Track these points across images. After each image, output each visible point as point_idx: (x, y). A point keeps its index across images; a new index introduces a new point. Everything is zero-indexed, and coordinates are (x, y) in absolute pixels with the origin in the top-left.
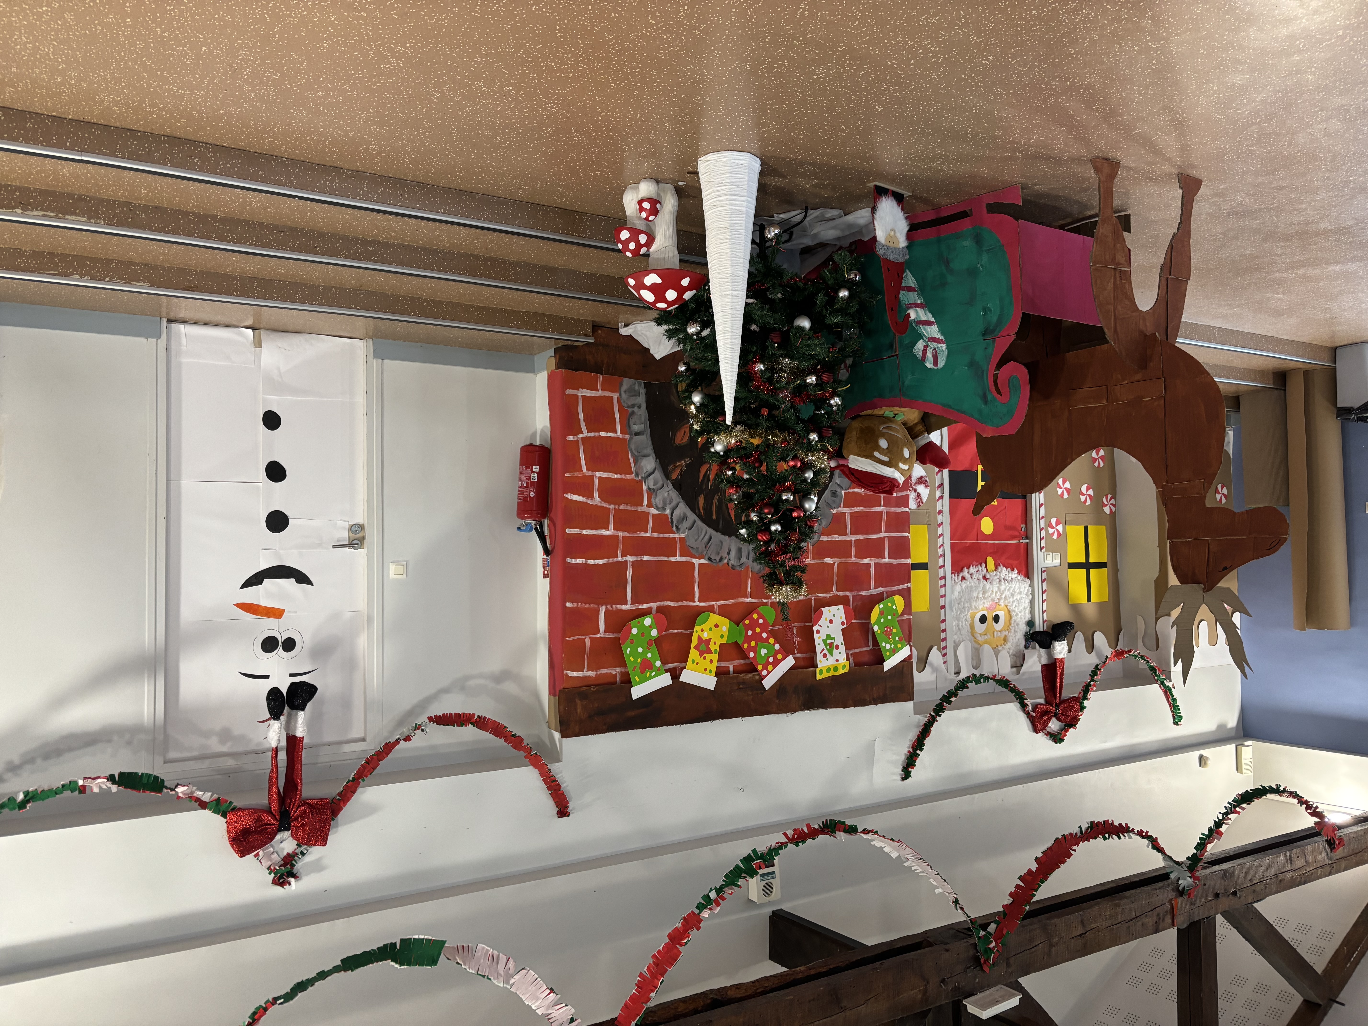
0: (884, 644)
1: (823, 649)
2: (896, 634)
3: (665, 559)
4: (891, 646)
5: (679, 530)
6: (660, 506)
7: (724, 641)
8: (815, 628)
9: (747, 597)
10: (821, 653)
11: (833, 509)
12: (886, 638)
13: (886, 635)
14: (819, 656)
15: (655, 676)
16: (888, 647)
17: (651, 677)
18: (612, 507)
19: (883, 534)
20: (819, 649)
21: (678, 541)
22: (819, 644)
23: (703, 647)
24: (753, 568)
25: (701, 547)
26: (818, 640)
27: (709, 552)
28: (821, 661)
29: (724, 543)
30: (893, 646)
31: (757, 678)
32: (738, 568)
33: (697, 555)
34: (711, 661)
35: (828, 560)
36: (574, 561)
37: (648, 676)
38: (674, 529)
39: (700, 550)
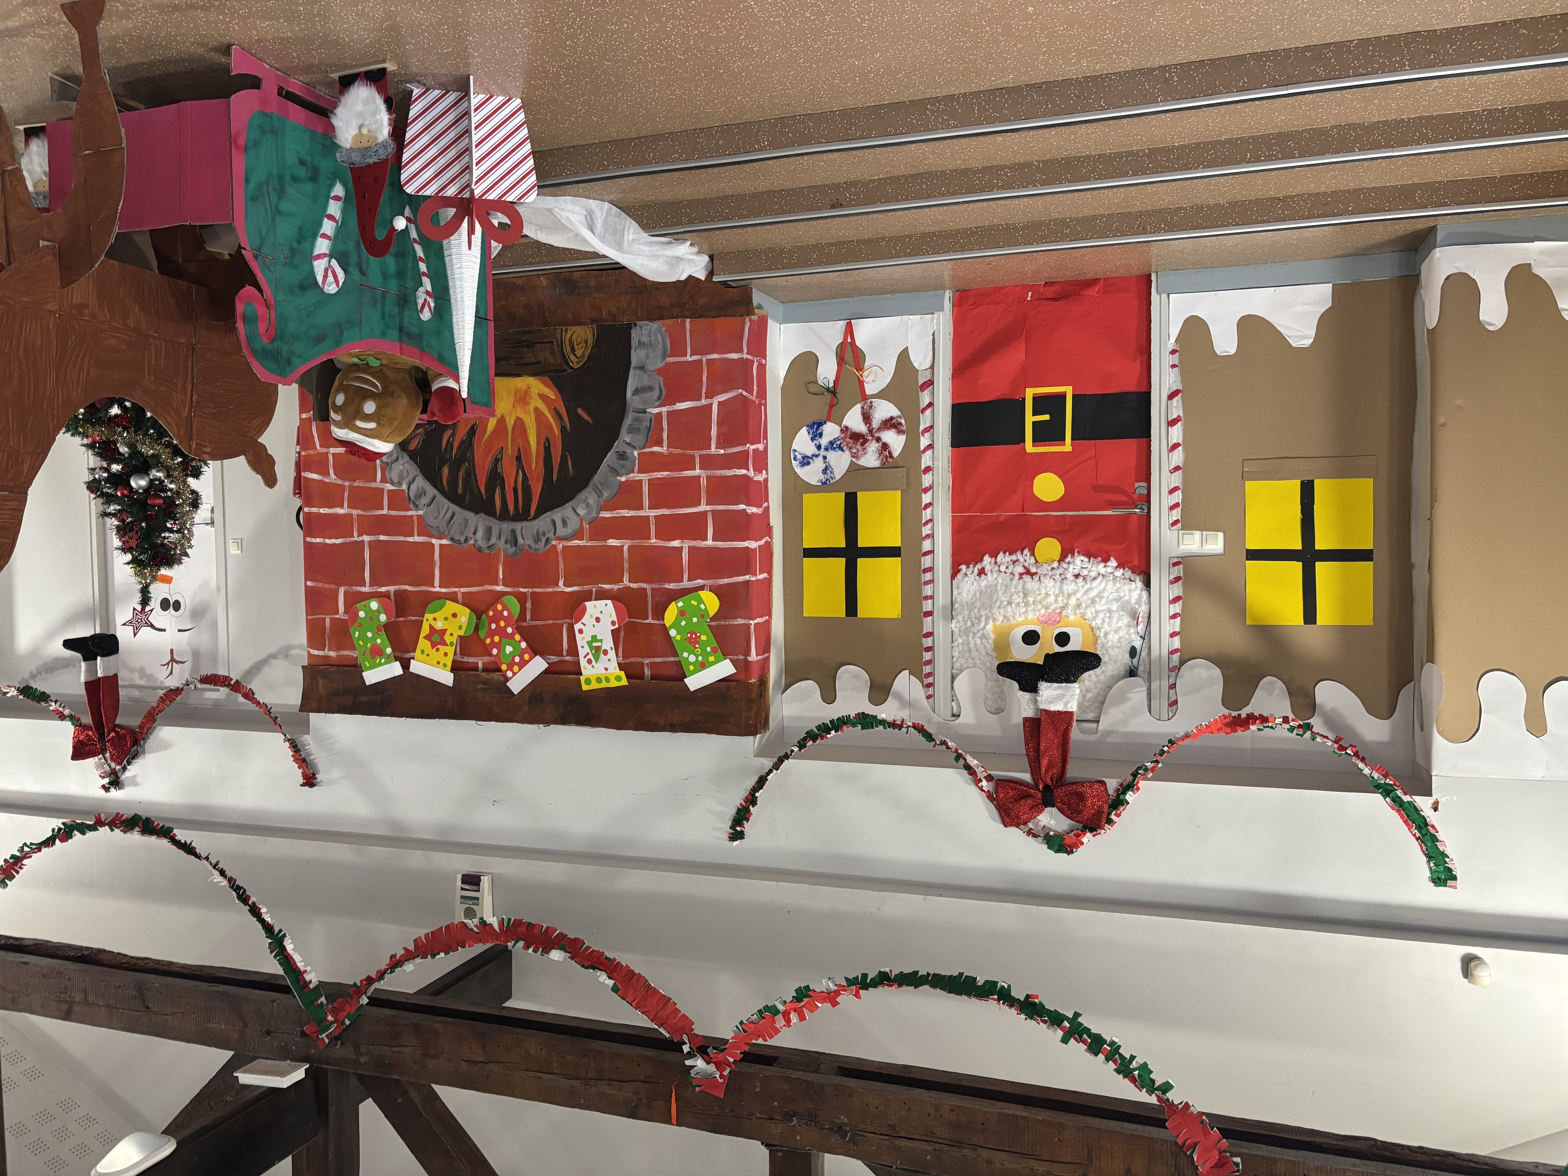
0: (685, 655)
1: (588, 654)
2: (706, 643)
3: (402, 538)
4: (697, 658)
5: (417, 507)
6: (396, 481)
7: (462, 633)
8: (577, 627)
9: (498, 585)
10: (585, 657)
11: (621, 476)
12: (690, 647)
13: (690, 643)
14: (583, 663)
15: (385, 663)
16: (692, 658)
17: (380, 664)
18: (347, 484)
19: (703, 507)
20: (582, 652)
21: (415, 519)
22: (583, 647)
23: (436, 638)
24: (505, 551)
25: (443, 526)
26: (582, 641)
27: (452, 532)
28: (585, 669)
29: (469, 521)
30: (700, 658)
31: (502, 679)
32: (486, 551)
33: (437, 535)
34: (446, 654)
35: (612, 542)
36: (314, 540)
37: (378, 662)
38: (411, 506)
39: (441, 529)
